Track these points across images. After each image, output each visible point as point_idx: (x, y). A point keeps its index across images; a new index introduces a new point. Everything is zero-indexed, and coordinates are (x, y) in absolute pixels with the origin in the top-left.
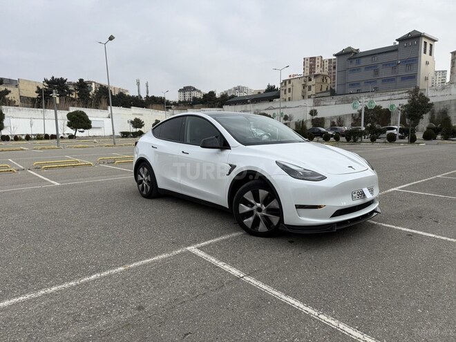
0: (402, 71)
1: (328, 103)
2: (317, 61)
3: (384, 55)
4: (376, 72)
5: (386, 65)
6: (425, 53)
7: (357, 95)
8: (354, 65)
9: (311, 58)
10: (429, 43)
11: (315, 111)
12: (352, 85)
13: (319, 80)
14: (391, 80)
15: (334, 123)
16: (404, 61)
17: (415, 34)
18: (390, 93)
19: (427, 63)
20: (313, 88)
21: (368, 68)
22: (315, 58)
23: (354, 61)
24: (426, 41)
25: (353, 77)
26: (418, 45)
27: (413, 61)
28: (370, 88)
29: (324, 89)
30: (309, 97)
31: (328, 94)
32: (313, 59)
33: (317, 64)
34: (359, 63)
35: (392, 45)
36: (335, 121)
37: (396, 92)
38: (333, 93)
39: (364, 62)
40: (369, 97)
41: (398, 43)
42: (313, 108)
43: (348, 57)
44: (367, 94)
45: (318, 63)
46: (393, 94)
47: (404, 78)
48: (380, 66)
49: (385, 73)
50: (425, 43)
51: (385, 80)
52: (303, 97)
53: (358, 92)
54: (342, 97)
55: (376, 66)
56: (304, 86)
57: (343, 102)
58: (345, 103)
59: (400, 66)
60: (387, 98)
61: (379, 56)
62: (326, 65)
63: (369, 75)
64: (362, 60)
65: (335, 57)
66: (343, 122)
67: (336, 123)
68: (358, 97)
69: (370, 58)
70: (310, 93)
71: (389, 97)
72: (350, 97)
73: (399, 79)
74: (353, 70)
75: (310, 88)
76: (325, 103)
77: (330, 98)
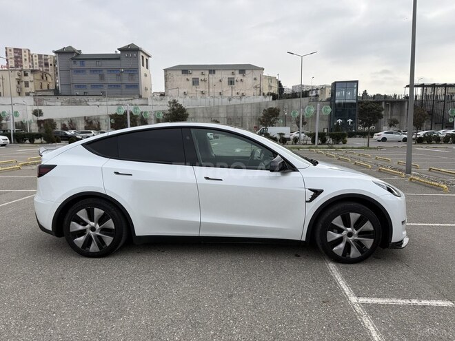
0: (126, 79)
1: (53, 104)
2: (23, 54)
3: (108, 62)
4: (102, 77)
5: (111, 71)
6: (143, 65)
7: (85, 98)
8: (78, 66)
9: (15, 49)
10: (145, 57)
11: (40, 111)
12: (79, 86)
13: (38, 76)
14: (117, 86)
15: (65, 125)
16: (127, 70)
17: (133, 47)
18: (117, 99)
19: (146, 75)
20: (31, 85)
21: (93, 71)
22: (21, 50)
23: (78, 62)
24: (144, 55)
25: (78, 79)
26: (137, 57)
27: (134, 72)
28: (98, 91)
29: (45, 88)
30: (28, 94)
31: (52, 93)
32: (18, 51)
33: (24, 58)
34: (83, 65)
35: (114, 53)
36: (66, 123)
37: (123, 99)
38: (57, 93)
39: (88, 65)
40: (98, 100)
41: (119, 52)
42: (36, 108)
43: (70, 56)
44: (95, 97)
45: (25, 56)
46: (121, 100)
47: (128, 86)
48: (105, 71)
49: (111, 79)
50: (143, 57)
51: (111, 86)
52: (19, 93)
53: (85, 94)
54: (68, 98)
55: (100, 70)
56: (19, 81)
57: (70, 103)
58: (72, 105)
59: (123, 74)
60: (115, 103)
61: (103, 62)
62: (36, 60)
63: (95, 79)
64: (87, 62)
65: (54, 54)
66: (75, 124)
67: (67, 126)
68: (86, 100)
69: (94, 62)
70: (28, 90)
71: (117, 103)
72: (78, 98)
73: (123, 86)
74: (78, 71)
75: (27, 84)
76: (48, 103)
77: (55, 98)
